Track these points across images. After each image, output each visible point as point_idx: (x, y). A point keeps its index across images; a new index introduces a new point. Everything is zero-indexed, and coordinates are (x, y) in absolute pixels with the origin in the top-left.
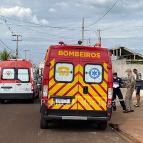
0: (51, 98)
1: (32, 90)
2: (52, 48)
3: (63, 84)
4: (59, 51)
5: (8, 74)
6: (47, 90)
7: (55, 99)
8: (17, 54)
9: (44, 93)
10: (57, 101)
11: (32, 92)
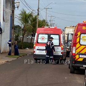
0: (77, 54)
1: (62, 53)
2: (79, 25)
3: (84, 46)
4: (83, 27)
5: (43, 39)
6: (75, 49)
7: (79, 55)
8: (38, 14)
9: (73, 51)
10: (81, 56)
11: (62, 54)
